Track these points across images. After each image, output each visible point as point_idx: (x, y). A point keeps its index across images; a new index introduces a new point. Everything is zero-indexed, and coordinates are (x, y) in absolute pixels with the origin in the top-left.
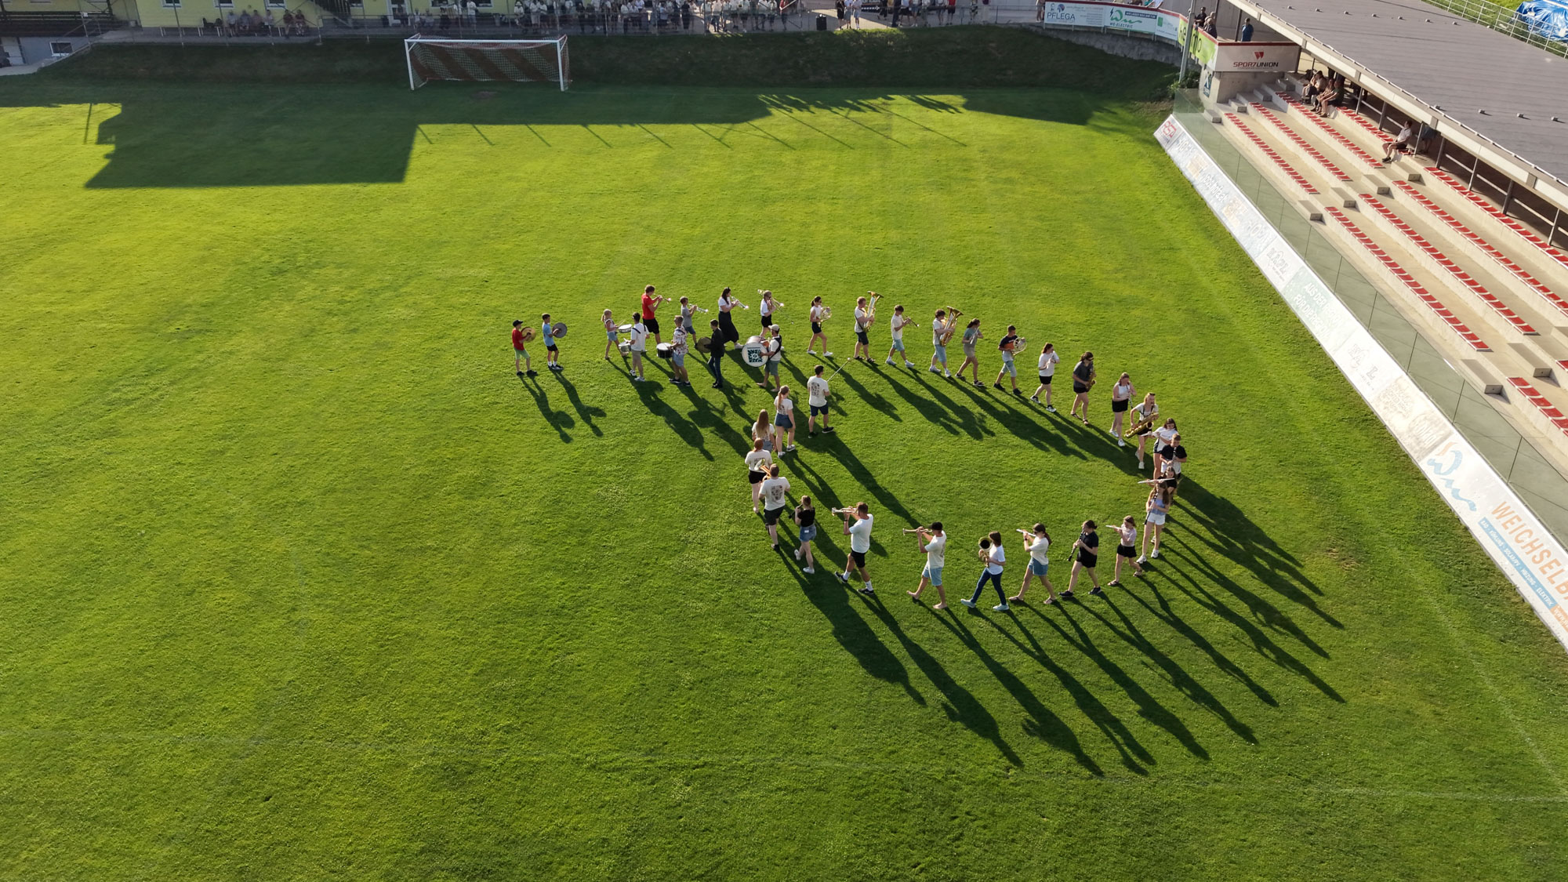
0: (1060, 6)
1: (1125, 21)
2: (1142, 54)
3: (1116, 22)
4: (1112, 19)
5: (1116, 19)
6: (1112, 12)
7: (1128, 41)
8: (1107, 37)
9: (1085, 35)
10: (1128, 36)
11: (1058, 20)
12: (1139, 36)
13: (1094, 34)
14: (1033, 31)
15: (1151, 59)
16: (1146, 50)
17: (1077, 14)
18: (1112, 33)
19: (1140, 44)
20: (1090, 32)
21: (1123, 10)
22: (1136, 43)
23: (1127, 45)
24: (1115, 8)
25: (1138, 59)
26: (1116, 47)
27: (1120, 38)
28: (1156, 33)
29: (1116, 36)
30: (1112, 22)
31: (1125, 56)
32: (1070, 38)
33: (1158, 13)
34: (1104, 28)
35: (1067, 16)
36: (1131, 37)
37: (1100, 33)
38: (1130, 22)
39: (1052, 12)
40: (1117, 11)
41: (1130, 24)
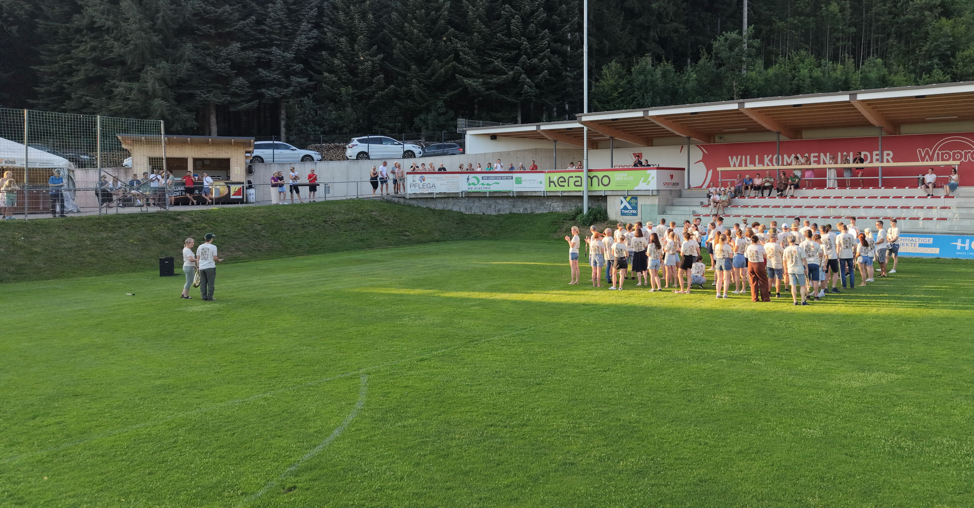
0: (421, 177)
1: (483, 184)
2: (499, 210)
3: (474, 187)
4: (469, 184)
5: (474, 184)
6: (468, 179)
7: (484, 201)
8: (463, 201)
9: (443, 201)
10: (487, 197)
11: (420, 189)
12: (497, 195)
13: (451, 200)
14: (396, 202)
15: (508, 212)
16: (502, 206)
17: (437, 183)
18: (470, 196)
19: (496, 202)
20: (448, 198)
21: (480, 176)
22: (492, 202)
23: (484, 204)
24: (471, 175)
25: (497, 214)
26: (473, 208)
27: (476, 200)
28: (515, 190)
29: (472, 199)
30: (469, 187)
31: (484, 214)
32: (429, 206)
33: (514, 174)
34: (462, 192)
35: (428, 185)
36: (489, 197)
37: (457, 198)
38: (488, 184)
39: (414, 183)
40: (474, 177)
41: (488, 186)
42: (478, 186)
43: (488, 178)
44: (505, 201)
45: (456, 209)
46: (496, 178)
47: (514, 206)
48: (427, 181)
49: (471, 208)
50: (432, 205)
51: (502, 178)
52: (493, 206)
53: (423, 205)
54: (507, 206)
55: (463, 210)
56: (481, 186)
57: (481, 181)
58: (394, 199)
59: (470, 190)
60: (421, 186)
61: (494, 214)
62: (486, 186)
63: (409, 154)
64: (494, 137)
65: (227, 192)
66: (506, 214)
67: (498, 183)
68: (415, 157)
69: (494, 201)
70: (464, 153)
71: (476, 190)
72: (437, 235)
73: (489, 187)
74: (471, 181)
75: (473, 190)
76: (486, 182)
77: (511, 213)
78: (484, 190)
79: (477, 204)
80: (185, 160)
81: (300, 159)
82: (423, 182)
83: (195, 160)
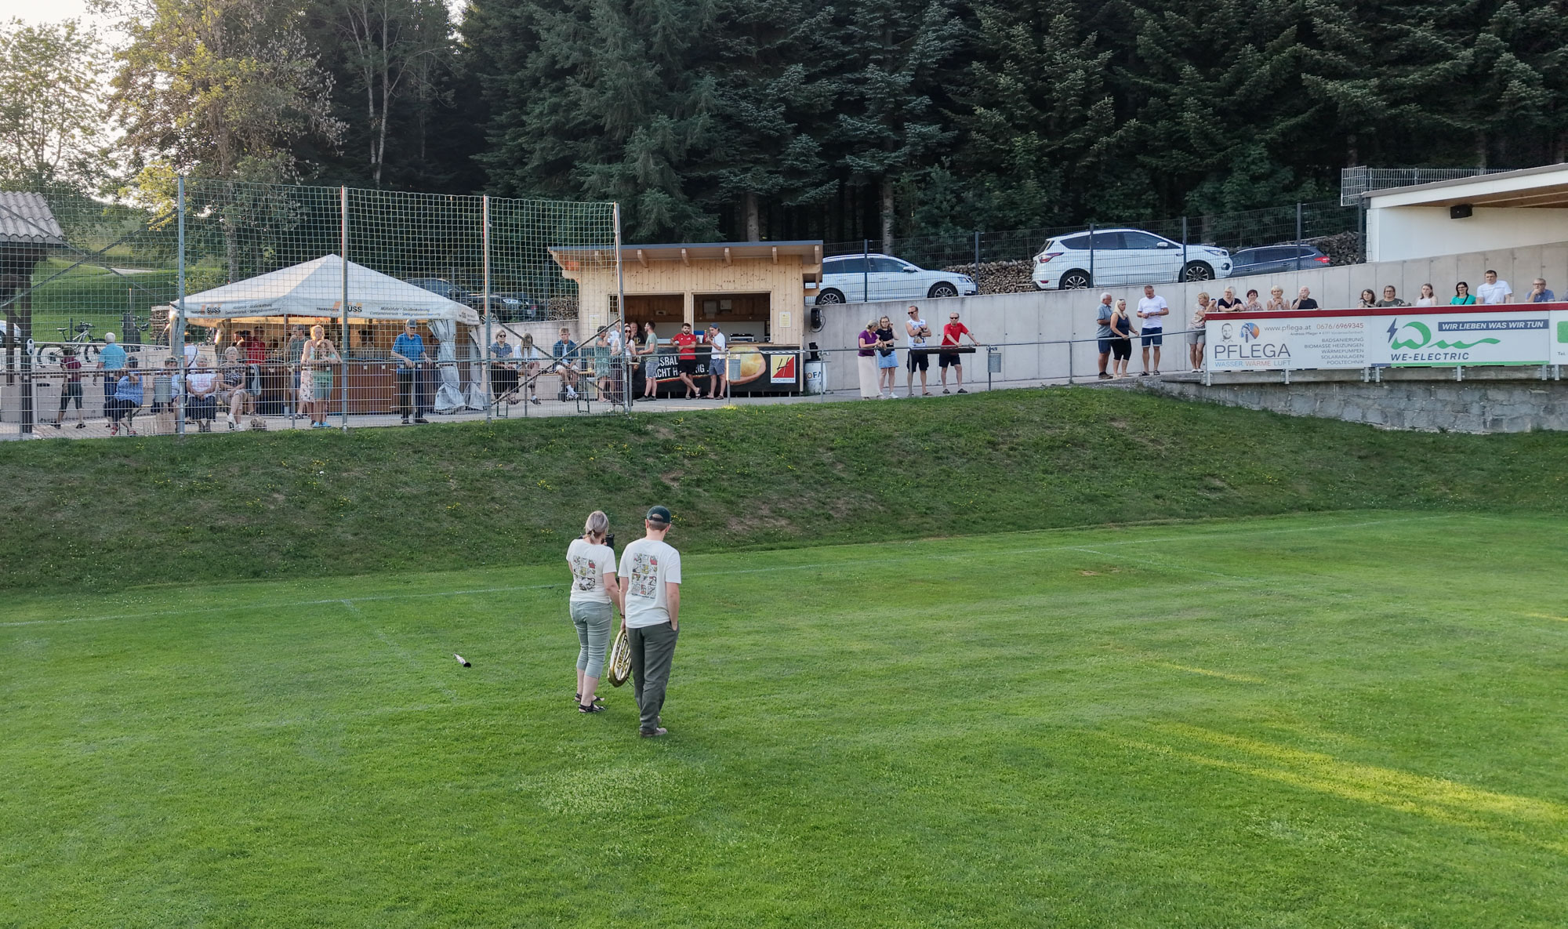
0: (1246, 327)
1: (1442, 344)
2: (1496, 422)
3: (1411, 352)
4: (1396, 346)
5: (1410, 344)
6: (1392, 330)
7: (1442, 394)
8: (1374, 393)
9: (1310, 393)
10: (1455, 382)
11: (1244, 361)
12: (1492, 375)
13: (1336, 389)
14: (1175, 393)
15: (1528, 429)
16: (1507, 410)
17: (1295, 344)
18: (1394, 379)
19: (1485, 397)
20: (1327, 383)
21: (1430, 321)
22: (1471, 396)
23: (1445, 403)
24: (1402, 320)
25: (1489, 432)
26: (1408, 415)
27: (1419, 391)
28: (1556, 361)
29: (1404, 386)
30: (1395, 352)
31: (1443, 431)
32: (1269, 405)
33: (1552, 312)
34: (1373, 368)
35: (1268, 349)
36: (1464, 381)
37: (1356, 384)
38: (1459, 345)
39: (1226, 343)
40: (1410, 325)
41: (1457, 351)
42: (1424, 351)
43: (1460, 326)
44: (1518, 395)
45: (1351, 415)
46: (1487, 326)
47: (1550, 410)
48: (1263, 338)
49: (1400, 414)
50: (1278, 404)
51: (1508, 325)
52: (1475, 409)
53: (1253, 402)
54: (1525, 409)
55: (1374, 419)
56: (1436, 350)
57: (1437, 336)
58: (1168, 386)
59: (1400, 363)
60: (1247, 352)
61: (1480, 431)
62: (1451, 350)
63: (1198, 271)
64: (1461, 210)
65: (763, 369)
66: (1522, 434)
67: (1494, 341)
68: (1212, 276)
69: (1477, 395)
70: (1364, 261)
71: (1419, 362)
72: (1304, 490)
73: (1462, 351)
74: (1402, 335)
75: (1410, 362)
76: (1451, 337)
77: (1538, 431)
78: (1449, 362)
79: (1420, 400)
80: (679, 299)
81: (926, 291)
82: (1252, 341)
83: (700, 300)
